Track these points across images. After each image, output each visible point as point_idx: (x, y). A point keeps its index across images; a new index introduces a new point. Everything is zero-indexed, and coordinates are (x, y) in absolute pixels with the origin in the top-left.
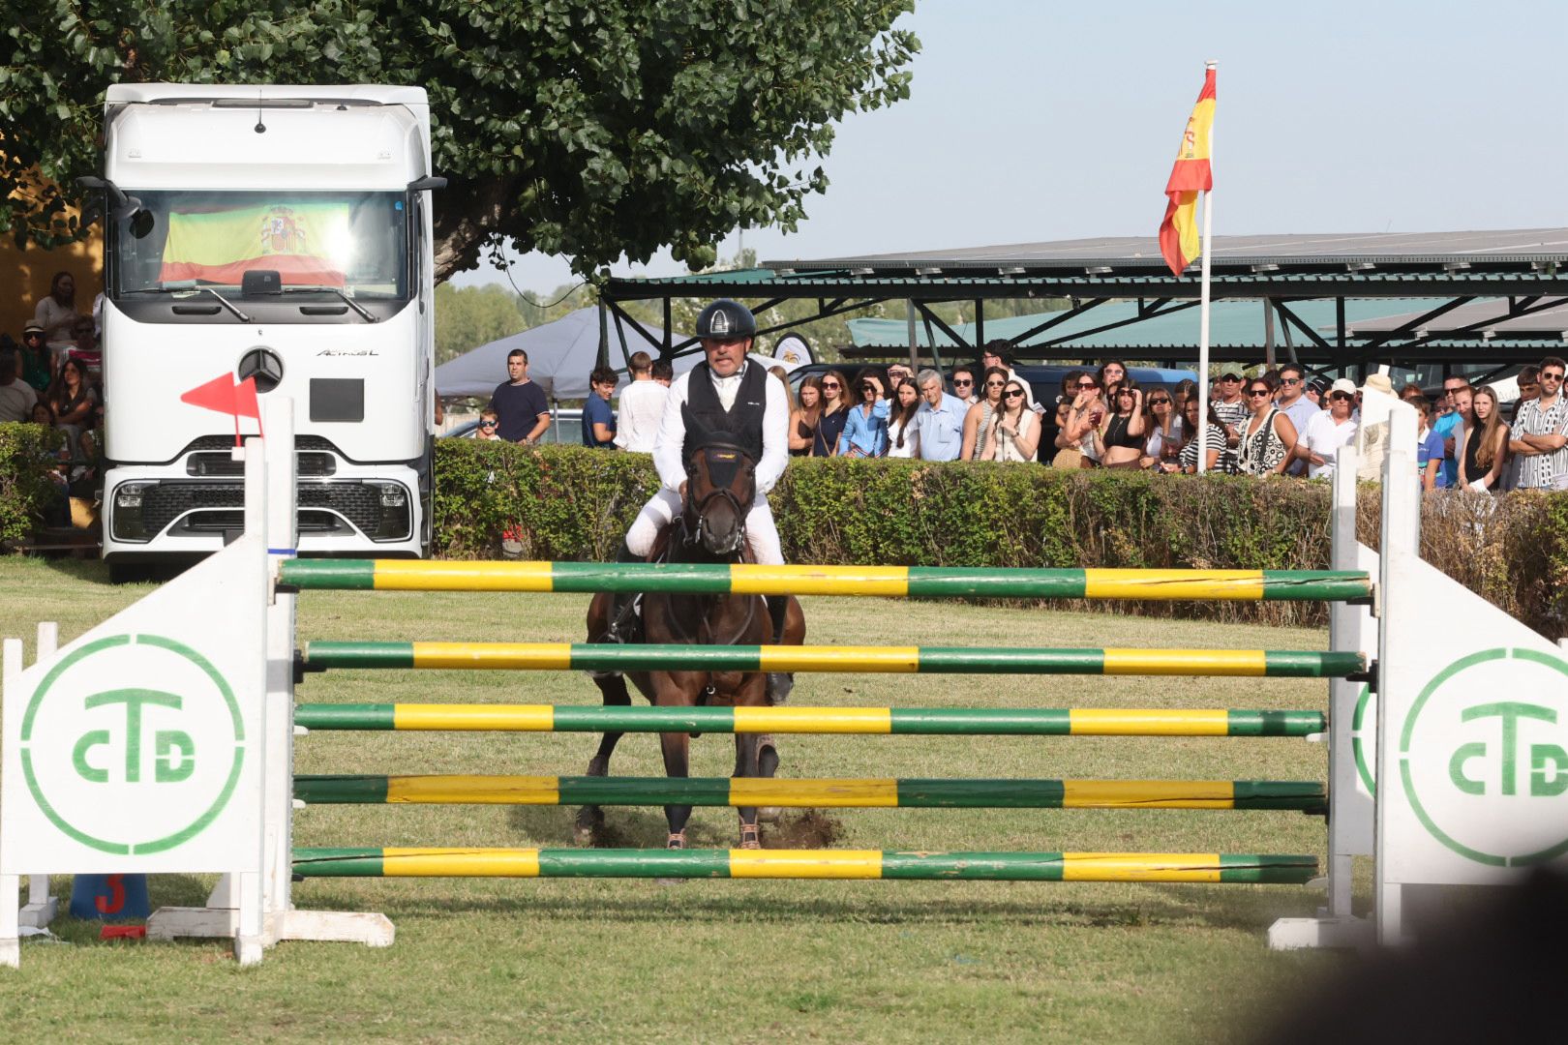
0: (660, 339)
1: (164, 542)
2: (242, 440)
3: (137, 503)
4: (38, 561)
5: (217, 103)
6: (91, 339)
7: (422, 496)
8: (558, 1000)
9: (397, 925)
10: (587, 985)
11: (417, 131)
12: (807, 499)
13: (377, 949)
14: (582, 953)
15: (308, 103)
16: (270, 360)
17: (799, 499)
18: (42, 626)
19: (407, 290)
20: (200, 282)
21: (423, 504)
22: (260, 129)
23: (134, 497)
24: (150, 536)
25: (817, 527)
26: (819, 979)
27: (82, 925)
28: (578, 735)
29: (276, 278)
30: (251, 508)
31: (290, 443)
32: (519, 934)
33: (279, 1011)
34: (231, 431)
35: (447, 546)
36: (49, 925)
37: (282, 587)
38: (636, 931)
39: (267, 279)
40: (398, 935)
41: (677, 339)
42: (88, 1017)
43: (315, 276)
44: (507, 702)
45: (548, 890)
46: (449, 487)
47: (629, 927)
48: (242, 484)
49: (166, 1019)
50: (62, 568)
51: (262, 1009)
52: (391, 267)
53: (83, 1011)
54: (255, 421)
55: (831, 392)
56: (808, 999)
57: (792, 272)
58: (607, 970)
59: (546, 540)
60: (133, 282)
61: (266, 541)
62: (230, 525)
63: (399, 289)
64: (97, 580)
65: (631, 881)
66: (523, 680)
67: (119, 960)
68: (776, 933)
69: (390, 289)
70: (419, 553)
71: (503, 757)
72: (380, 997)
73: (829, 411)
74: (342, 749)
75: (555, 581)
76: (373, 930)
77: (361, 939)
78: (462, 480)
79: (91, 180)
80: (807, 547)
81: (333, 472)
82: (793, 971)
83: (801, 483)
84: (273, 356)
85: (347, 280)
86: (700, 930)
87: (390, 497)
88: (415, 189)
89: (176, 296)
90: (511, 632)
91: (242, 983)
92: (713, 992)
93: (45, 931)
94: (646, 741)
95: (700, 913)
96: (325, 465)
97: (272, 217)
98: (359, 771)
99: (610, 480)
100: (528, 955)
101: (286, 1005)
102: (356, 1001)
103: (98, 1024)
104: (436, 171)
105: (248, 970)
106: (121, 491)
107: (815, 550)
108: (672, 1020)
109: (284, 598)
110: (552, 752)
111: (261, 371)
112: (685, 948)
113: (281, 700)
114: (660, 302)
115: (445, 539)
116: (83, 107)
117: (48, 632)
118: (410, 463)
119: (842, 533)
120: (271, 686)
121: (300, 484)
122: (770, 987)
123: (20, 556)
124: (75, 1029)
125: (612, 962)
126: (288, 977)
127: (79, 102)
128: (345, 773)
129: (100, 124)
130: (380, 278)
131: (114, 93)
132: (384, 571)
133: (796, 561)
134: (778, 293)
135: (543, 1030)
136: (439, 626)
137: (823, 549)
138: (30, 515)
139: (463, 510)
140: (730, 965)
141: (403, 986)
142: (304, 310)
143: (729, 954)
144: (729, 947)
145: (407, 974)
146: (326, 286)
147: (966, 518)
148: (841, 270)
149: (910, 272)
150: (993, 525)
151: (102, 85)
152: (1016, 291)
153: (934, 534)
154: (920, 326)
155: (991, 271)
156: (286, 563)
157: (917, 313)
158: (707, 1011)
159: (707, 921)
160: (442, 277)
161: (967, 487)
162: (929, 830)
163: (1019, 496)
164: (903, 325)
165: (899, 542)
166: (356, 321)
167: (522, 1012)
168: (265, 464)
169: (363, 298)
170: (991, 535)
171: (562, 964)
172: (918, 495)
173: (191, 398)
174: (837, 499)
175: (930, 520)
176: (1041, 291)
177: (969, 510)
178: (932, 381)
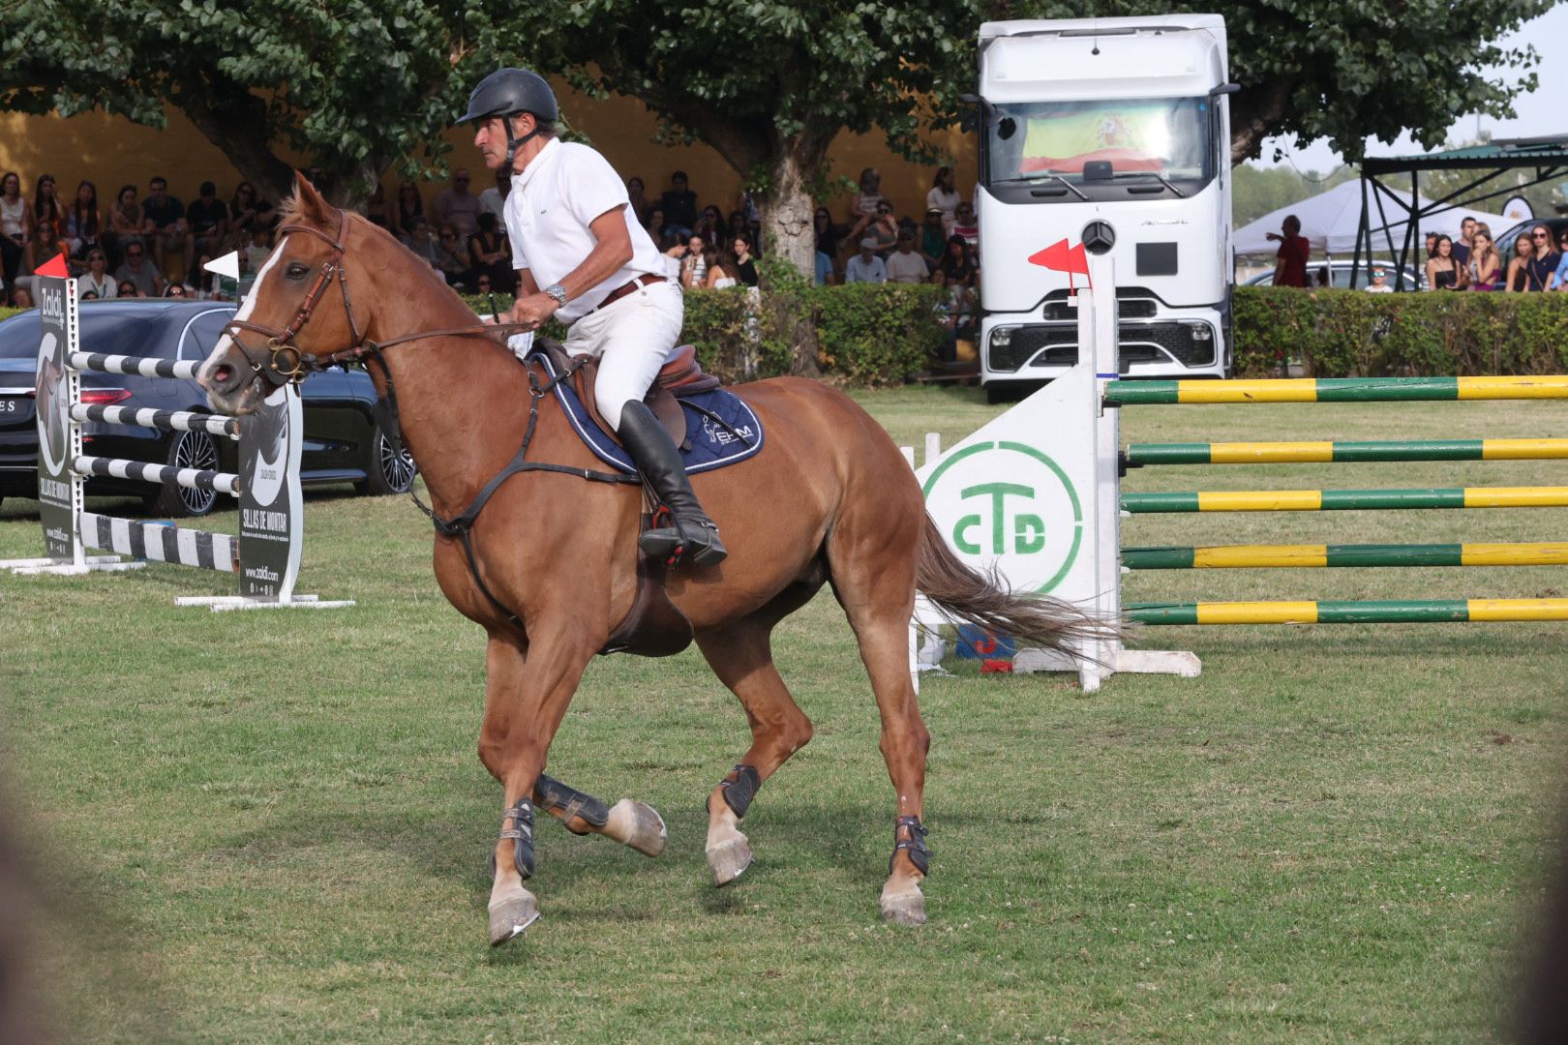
0: (1409, 203)
1: (1027, 372)
2: (1075, 292)
3: (1006, 342)
4: (935, 388)
5: (1063, 34)
6: (969, 218)
7: (1224, 331)
8: (1327, 717)
9: (1203, 660)
10: (1350, 705)
11: (1216, 50)
12: (1528, 326)
13: (1188, 679)
14: (1347, 681)
15: (1133, 31)
16: (1105, 230)
17: (1521, 326)
18: (929, 436)
19: (1210, 172)
20: (1052, 172)
21: (1225, 338)
22: (1096, 52)
23: (1004, 338)
24: (1016, 366)
25: (1536, 347)
26: (1534, 698)
27: (965, 662)
28: (1345, 513)
29: (1108, 166)
30: (1083, 344)
31: (1112, 293)
32: (1297, 666)
33: (1113, 726)
34: (1067, 286)
35: (1244, 369)
36: (941, 663)
37: (1108, 403)
38: (1388, 664)
39: (1102, 167)
40: (1204, 668)
41: (1423, 203)
42: (970, 731)
43: (1140, 164)
44: (1290, 489)
45: (1321, 633)
46: (1245, 324)
47: (1383, 661)
48: (1076, 326)
49: (1028, 733)
50: (952, 393)
51: (1100, 725)
52: (1197, 155)
53: (966, 726)
54: (1085, 276)
55: (1540, 241)
56: (1525, 713)
57: (1513, 147)
58: (1366, 693)
59: (1322, 363)
60: (1000, 172)
61: (1095, 369)
62: (1070, 357)
63: (1204, 172)
64: (978, 402)
65: (1385, 625)
66: (1302, 472)
67: (992, 688)
68: (1500, 664)
69: (1196, 172)
70: (1222, 375)
71: (1287, 531)
72: (1190, 715)
73: (1540, 256)
74: (1162, 526)
75: (1318, 393)
76: (1184, 664)
77: (1176, 671)
78: (1255, 317)
79: (969, 97)
80: (1528, 363)
81: (1154, 315)
82: (1512, 692)
83: (1523, 313)
84: (1109, 227)
85: (1164, 163)
86: (1441, 663)
87: (1199, 333)
88: (1215, 94)
89: (1033, 182)
90: (1294, 435)
91: (1085, 706)
92: (1449, 709)
93: (938, 667)
94: (1399, 517)
95: (1440, 649)
96: (1148, 309)
97: (1106, 120)
98: (1175, 544)
99: (1371, 315)
100: (1304, 683)
101: (1118, 722)
102: (1171, 718)
103: (978, 736)
104: (1232, 79)
105: (1089, 695)
106: (995, 333)
107: (1534, 364)
108: (1417, 731)
109: (1110, 412)
110: (1325, 526)
111: (1098, 239)
112: (1428, 676)
113: (1109, 488)
114: (1408, 175)
115: (1243, 365)
116: (963, 42)
117: (933, 440)
118: (1215, 306)
119: (1557, 351)
121: (1121, 324)
122: (1496, 704)
123: (921, 385)
124: (960, 740)
125: (1369, 688)
126: (1120, 701)
127: (959, 38)
128: (1163, 545)
129: (974, 56)
130: (1188, 164)
131: (986, 30)
132: (1185, 389)
133: (1519, 373)
134: (1504, 164)
135: (1316, 739)
136: (1237, 431)
137: (1541, 363)
138: (927, 353)
139: (1256, 341)
140: (1463, 688)
141: (1207, 707)
142: (1131, 191)
143: (1463, 680)
144: (1462, 674)
145: (1211, 698)
146: (1146, 172)
148: (1554, 144)
151: (976, 24)
156: (1110, 384)
158: (1444, 724)
159: (1446, 654)
160: (1237, 161)
166: (1170, 197)
167: (1300, 727)
168: (1093, 309)
169: (1176, 180)
171: (1331, 689)
173: (1037, 259)
174: (1552, 324)
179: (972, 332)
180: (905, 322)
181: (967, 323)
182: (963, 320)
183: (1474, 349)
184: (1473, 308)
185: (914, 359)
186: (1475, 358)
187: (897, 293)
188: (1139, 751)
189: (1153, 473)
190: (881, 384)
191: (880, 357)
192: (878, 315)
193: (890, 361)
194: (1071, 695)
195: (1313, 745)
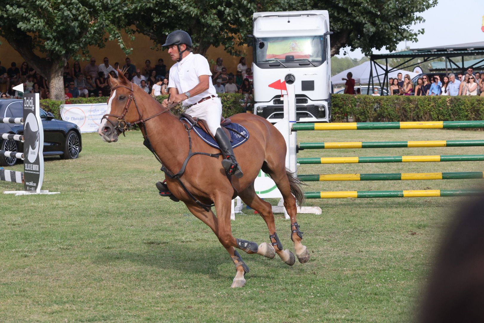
0: (385, 68)
2: (283, 96)
3: (262, 111)
5: (279, 16)
7: (329, 108)
8: (360, 227)
9: (322, 209)
10: (367, 223)
11: (326, 21)
12: (421, 106)
13: (318, 215)
14: (366, 216)
15: (300, 15)
16: (292, 76)
17: (419, 106)
19: (324, 59)
20: (276, 59)
21: (329, 110)
22: (289, 22)
23: (261, 110)
25: (424, 112)
26: (423, 221)
27: (249, 210)
28: (366, 164)
29: (293, 57)
30: (285, 112)
31: (294, 96)
32: (351, 211)
34: (280, 94)
35: (335, 120)
36: (242, 210)
37: (293, 130)
38: (379, 210)
39: (291, 57)
40: (323, 212)
41: (389, 68)
42: (251, 232)
43: (302, 56)
44: (349, 157)
45: (359, 201)
46: (335, 106)
47: (377, 209)
48: (283, 106)
52: (320, 54)
53: (249, 230)
54: (286, 91)
55: (425, 80)
56: (420, 225)
57: (416, 51)
58: (372, 219)
59: (358, 118)
60: (260, 59)
61: (289, 119)
62: (281, 116)
63: (322, 59)
65: (378, 198)
66: (353, 151)
67: (258, 218)
68: (413, 210)
69: (320, 59)
70: (328, 121)
71: (348, 169)
72: (318, 226)
73: (425, 85)
74: (310, 168)
75: (357, 127)
76: (317, 211)
77: (314, 213)
78: (338, 104)
79: (250, 36)
80: (421, 117)
81: (307, 103)
82: (417, 219)
83: (420, 102)
84: (293, 76)
85: (310, 56)
86: (395, 210)
87: (321, 108)
88: (325, 35)
89: (270, 62)
90: (350, 140)
91: (286, 224)
92: (398, 224)
93: (241, 212)
94: (382, 165)
95: (395, 206)
96: (305, 101)
97: (292, 43)
98: (314, 174)
99: (373, 103)
100: (353, 216)
102: (313, 227)
104: (331, 30)
105: (287, 220)
106: (258, 109)
107: (423, 118)
108: (388, 231)
109: (293, 133)
110: (360, 168)
111: (290, 79)
112: (391, 214)
113: (295, 156)
114: (384, 60)
115: (334, 118)
116: (248, 18)
118: (326, 100)
119: (430, 114)
120: (291, 153)
121: (297, 106)
122: (412, 223)
124: (248, 234)
125: (373, 218)
128: (310, 174)
129: (252, 22)
130: (317, 56)
131: (255, 15)
132: (317, 126)
133: (419, 121)
134: (414, 56)
135: (357, 233)
136: (333, 139)
137: (425, 118)
139: (338, 111)
140: (402, 218)
141: (324, 224)
142: (300, 65)
143: (402, 215)
144: (401, 213)
145: (324, 221)
146: (305, 59)
147: (460, 109)
148: (429, 50)
149: (445, 50)
150: (467, 111)
151: (252, 13)
152: (471, 54)
153: (453, 113)
154: (448, 63)
155: (465, 49)
156: (294, 124)
157: (447, 60)
158: (396, 229)
159: (396, 207)
160: (332, 55)
161: (460, 102)
162: (451, 185)
163: (473, 104)
164: (444, 63)
165: (444, 116)
166: (312, 67)
167: (352, 230)
168: (288, 101)
169: (314, 61)
170: (466, 113)
171: (362, 218)
172: (448, 104)
173: (271, 86)
174: (429, 106)
175: (451, 110)
176: (478, 54)
177: (461, 108)
178: (452, 76)
179: (251, 108)
180: (230, 105)
181: (250, 105)
182: (248, 104)
183: (405, 113)
184: (404, 101)
186: (405, 116)
187: (228, 96)
189: (307, 152)
194: (282, 220)
195: (356, 235)
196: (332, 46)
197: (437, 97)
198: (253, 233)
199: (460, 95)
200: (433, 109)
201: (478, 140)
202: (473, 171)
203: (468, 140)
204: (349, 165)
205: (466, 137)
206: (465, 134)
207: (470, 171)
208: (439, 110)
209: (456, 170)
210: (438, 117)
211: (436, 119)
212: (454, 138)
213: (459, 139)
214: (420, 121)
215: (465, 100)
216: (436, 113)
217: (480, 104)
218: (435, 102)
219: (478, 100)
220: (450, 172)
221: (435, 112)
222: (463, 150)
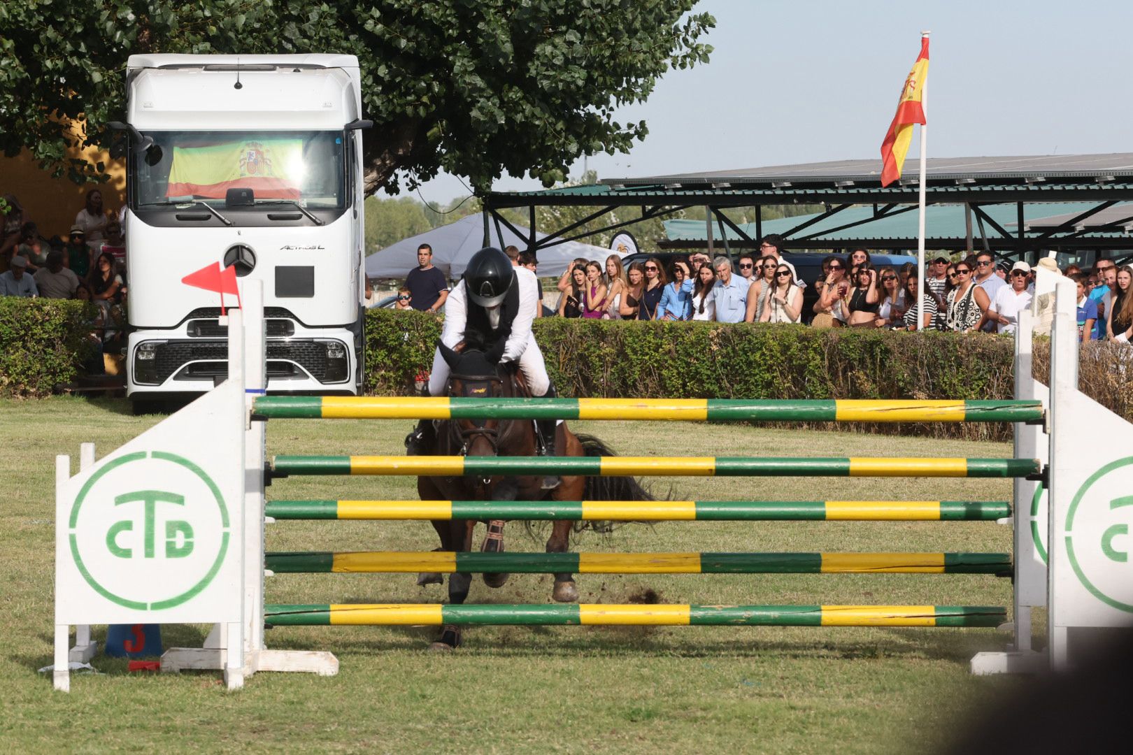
0: (528, 236)
1: (171, 385)
2: (226, 311)
3: (152, 357)
4: (81, 399)
5: (207, 68)
6: (118, 239)
7: (356, 350)
8: (456, 714)
9: (341, 660)
10: (477, 703)
11: (351, 87)
12: (635, 351)
13: (326, 678)
14: (474, 680)
15: (273, 68)
16: (246, 253)
17: (628, 351)
18: (83, 445)
19: (344, 202)
20: (196, 197)
21: (357, 357)
22: (238, 86)
23: (149, 353)
24: (161, 380)
25: (642, 370)
26: (645, 698)
27: (114, 661)
29: (250, 194)
30: (233, 360)
31: (260, 312)
32: (428, 666)
33: (256, 723)
34: (218, 304)
35: (374, 386)
36: (91, 661)
37: (255, 417)
38: (512, 664)
39: (244, 194)
40: (341, 667)
41: (539, 236)
42: (119, 727)
43: (279, 192)
46: (376, 344)
47: (507, 661)
48: (226, 342)
49: (175, 729)
50: (98, 404)
51: (243, 721)
52: (333, 186)
53: (115, 723)
54: (235, 297)
55: (652, 273)
56: (637, 712)
57: (622, 187)
58: (491, 692)
60: (147, 197)
61: (244, 384)
62: (218, 372)
63: (339, 202)
64: (124, 412)
67: (141, 686)
68: (614, 665)
69: (332, 201)
70: (355, 391)
71: (416, 538)
72: (329, 712)
73: (651, 287)
74: (300, 533)
75: (452, 411)
76: (323, 663)
77: (315, 670)
78: (385, 338)
79: (117, 124)
80: (635, 386)
81: (293, 333)
82: (626, 692)
83: (630, 339)
84: (249, 250)
85: (302, 195)
86: (559, 663)
87: (334, 352)
88: (350, 128)
89: (178, 207)
91: (229, 703)
92: (568, 707)
93: (88, 665)
95: (559, 651)
96: (287, 328)
97: (247, 150)
98: (312, 549)
100: (435, 682)
101: (261, 718)
102: (311, 715)
104: (365, 115)
105: (234, 693)
106: (140, 348)
107: (640, 387)
108: (539, 728)
109: (257, 425)
111: (240, 261)
112: (549, 676)
113: (255, 498)
114: (527, 209)
115: (373, 382)
116: (112, 72)
117: (88, 450)
118: (348, 327)
119: (660, 375)
120: (248, 488)
121: (268, 342)
122: (610, 704)
123: (68, 395)
124: (110, 736)
125: (496, 686)
126: (262, 698)
127: (108, 69)
128: (301, 551)
129: (124, 83)
130: (325, 193)
131: (134, 61)
132: (329, 405)
133: (626, 396)
134: (612, 202)
135: (446, 735)
136: (370, 444)
137: (646, 387)
138: (75, 365)
139: (386, 360)
140: (580, 688)
141: (345, 704)
142: (270, 217)
143: (580, 680)
144: (580, 675)
145: (348, 696)
146: (285, 200)
147: (749, 364)
148: (658, 184)
149: (707, 186)
150: (769, 369)
151: (124, 55)
152: (785, 200)
153: (727, 376)
154: (715, 225)
155: (765, 185)
156: (258, 399)
157: (714, 215)
158: (564, 722)
159: (565, 656)
160: (370, 192)
161: (750, 342)
162: (724, 590)
163: (788, 348)
164: (704, 224)
165: (701, 382)
166: (308, 225)
167: (431, 723)
168: (243, 329)
169: (313, 208)
170: (768, 376)
171: (460, 688)
172: (715, 348)
173: (189, 280)
174: (656, 350)
175: (724, 365)
176: (803, 199)
177: (752, 358)
178: (724, 265)
179: (118, 347)
180: (54, 335)
181: (112, 337)
182: (109, 335)
183: (586, 373)
184: (585, 334)
185: (62, 371)
186: (586, 381)
187: (47, 308)
188: (280, 746)
189: (294, 482)
190: (31, 394)
191: (29, 369)
192: (28, 328)
193: (39, 373)
194: (215, 692)
195: (443, 741)
196: (368, 164)
197: (680, 324)
198: (126, 732)
199: (750, 319)
200: (670, 362)
201: (804, 456)
202: (790, 550)
203: (772, 455)
204: (418, 524)
205: (766, 449)
206: (765, 439)
207: (782, 550)
208: (688, 364)
209: (740, 545)
210: (684, 385)
211: (677, 390)
212: (732, 449)
213: (747, 453)
214: (630, 397)
215: (764, 335)
216: (679, 373)
217: (807, 348)
218: (675, 338)
219: (802, 339)
220: (722, 550)
221: (675, 371)
222: (758, 486)
